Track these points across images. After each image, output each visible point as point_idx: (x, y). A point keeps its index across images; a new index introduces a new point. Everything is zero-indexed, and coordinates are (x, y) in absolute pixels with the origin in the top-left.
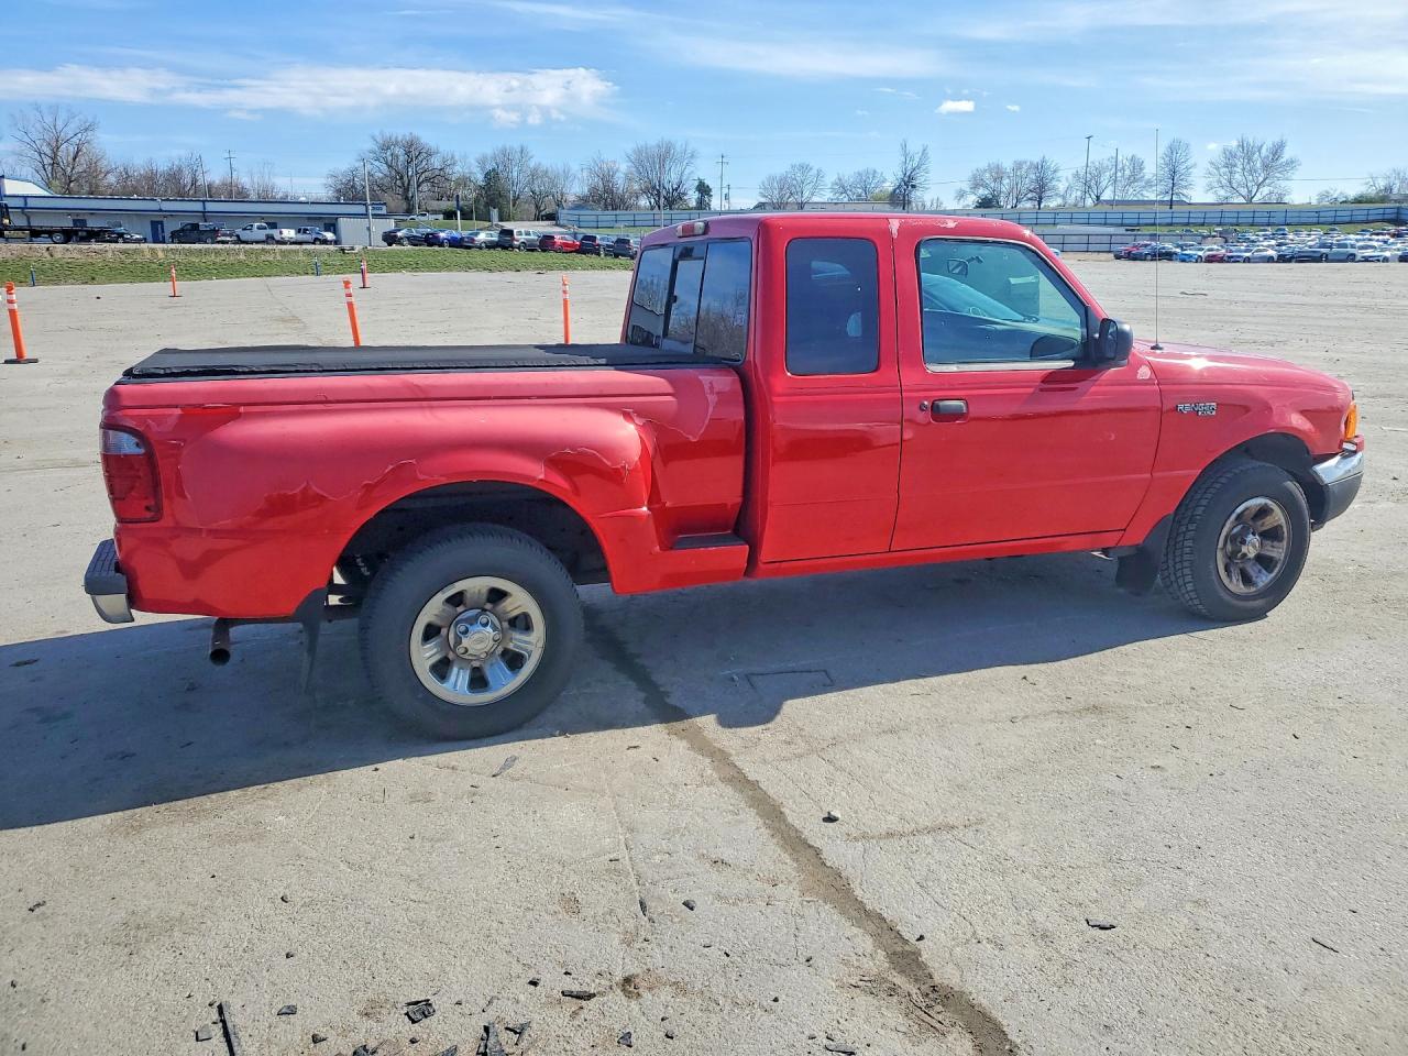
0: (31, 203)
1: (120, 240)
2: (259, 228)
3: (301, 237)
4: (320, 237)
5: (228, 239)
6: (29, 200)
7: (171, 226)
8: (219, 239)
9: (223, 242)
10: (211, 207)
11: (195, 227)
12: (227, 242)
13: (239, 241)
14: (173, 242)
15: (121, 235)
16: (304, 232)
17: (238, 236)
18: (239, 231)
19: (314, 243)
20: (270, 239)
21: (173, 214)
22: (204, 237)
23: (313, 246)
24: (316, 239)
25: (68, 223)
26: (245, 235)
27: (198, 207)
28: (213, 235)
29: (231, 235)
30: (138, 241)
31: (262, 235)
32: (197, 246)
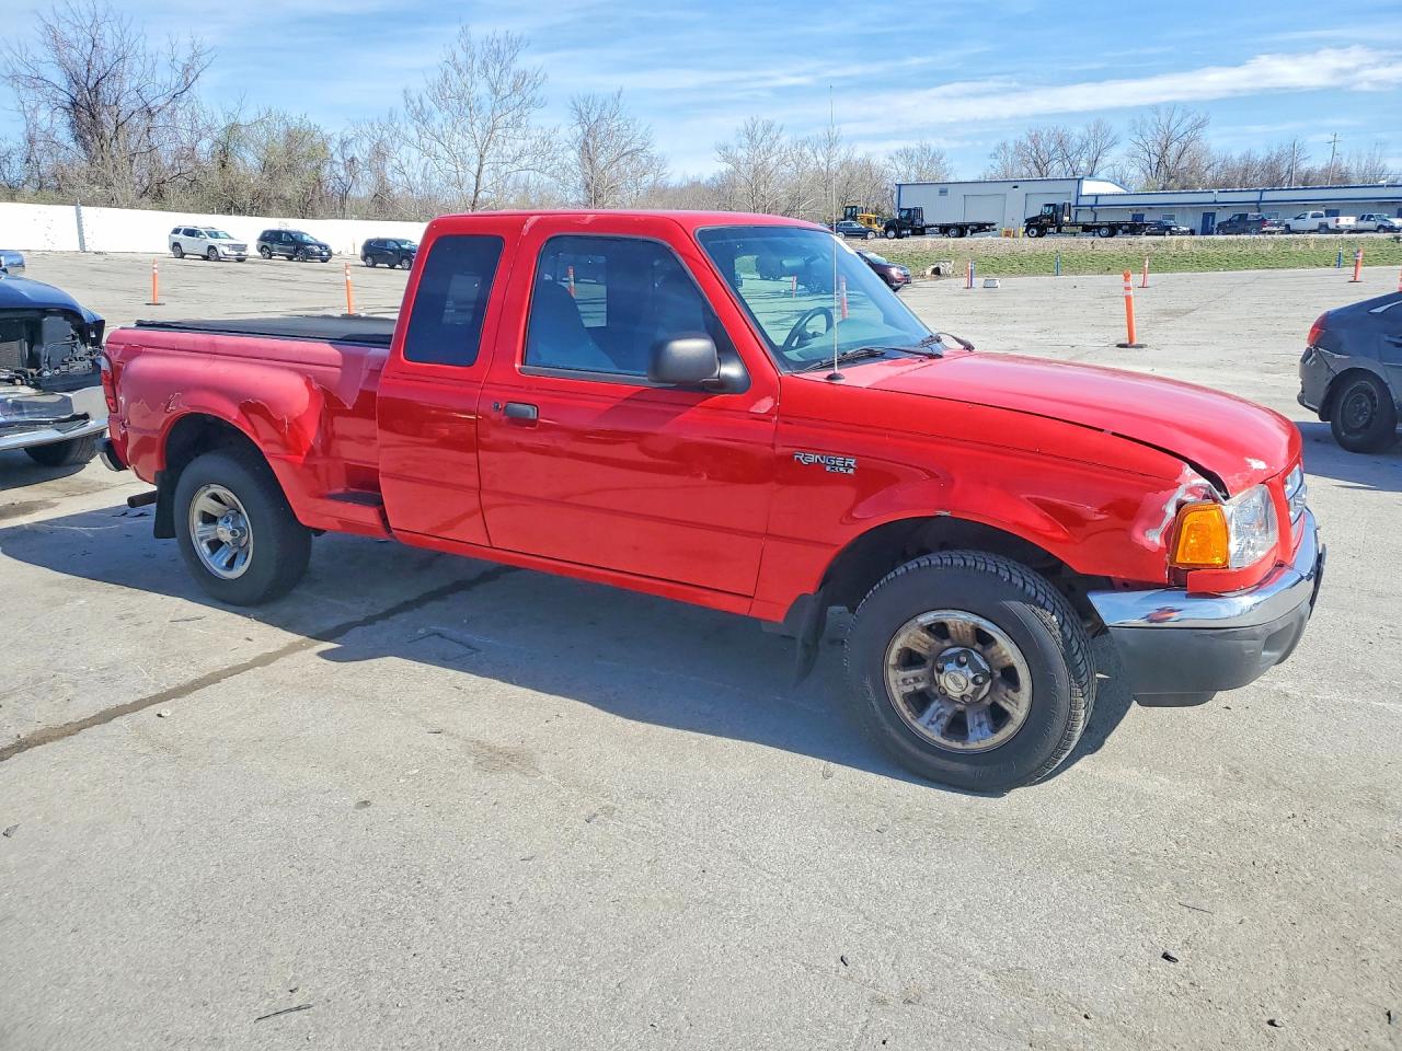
0: (1101, 201)
1: (1167, 233)
2: (1313, 217)
3: (1363, 225)
4: (1386, 224)
5: (1275, 229)
6: (1099, 198)
7: (1221, 217)
8: (1264, 229)
9: (1270, 233)
10: (1267, 196)
11: (1243, 217)
12: (1274, 233)
13: (1288, 230)
14: (1218, 234)
15: (1168, 228)
16: (1368, 220)
17: (1288, 226)
18: (1289, 221)
19: (1376, 231)
20: (1324, 229)
21: (1226, 205)
22: (1249, 228)
23: (1375, 235)
24: (1380, 227)
25: (1128, 218)
26: (1295, 225)
27: (1255, 196)
28: (1259, 226)
29: (1279, 225)
30: (1184, 233)
31: (1315, 223)
32: (1242, 237)
